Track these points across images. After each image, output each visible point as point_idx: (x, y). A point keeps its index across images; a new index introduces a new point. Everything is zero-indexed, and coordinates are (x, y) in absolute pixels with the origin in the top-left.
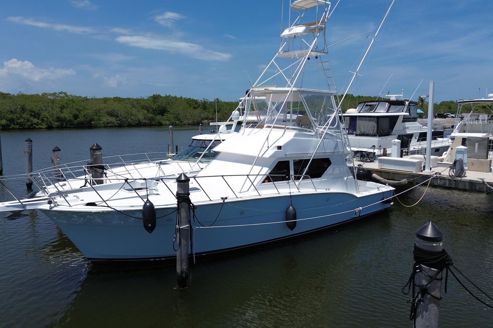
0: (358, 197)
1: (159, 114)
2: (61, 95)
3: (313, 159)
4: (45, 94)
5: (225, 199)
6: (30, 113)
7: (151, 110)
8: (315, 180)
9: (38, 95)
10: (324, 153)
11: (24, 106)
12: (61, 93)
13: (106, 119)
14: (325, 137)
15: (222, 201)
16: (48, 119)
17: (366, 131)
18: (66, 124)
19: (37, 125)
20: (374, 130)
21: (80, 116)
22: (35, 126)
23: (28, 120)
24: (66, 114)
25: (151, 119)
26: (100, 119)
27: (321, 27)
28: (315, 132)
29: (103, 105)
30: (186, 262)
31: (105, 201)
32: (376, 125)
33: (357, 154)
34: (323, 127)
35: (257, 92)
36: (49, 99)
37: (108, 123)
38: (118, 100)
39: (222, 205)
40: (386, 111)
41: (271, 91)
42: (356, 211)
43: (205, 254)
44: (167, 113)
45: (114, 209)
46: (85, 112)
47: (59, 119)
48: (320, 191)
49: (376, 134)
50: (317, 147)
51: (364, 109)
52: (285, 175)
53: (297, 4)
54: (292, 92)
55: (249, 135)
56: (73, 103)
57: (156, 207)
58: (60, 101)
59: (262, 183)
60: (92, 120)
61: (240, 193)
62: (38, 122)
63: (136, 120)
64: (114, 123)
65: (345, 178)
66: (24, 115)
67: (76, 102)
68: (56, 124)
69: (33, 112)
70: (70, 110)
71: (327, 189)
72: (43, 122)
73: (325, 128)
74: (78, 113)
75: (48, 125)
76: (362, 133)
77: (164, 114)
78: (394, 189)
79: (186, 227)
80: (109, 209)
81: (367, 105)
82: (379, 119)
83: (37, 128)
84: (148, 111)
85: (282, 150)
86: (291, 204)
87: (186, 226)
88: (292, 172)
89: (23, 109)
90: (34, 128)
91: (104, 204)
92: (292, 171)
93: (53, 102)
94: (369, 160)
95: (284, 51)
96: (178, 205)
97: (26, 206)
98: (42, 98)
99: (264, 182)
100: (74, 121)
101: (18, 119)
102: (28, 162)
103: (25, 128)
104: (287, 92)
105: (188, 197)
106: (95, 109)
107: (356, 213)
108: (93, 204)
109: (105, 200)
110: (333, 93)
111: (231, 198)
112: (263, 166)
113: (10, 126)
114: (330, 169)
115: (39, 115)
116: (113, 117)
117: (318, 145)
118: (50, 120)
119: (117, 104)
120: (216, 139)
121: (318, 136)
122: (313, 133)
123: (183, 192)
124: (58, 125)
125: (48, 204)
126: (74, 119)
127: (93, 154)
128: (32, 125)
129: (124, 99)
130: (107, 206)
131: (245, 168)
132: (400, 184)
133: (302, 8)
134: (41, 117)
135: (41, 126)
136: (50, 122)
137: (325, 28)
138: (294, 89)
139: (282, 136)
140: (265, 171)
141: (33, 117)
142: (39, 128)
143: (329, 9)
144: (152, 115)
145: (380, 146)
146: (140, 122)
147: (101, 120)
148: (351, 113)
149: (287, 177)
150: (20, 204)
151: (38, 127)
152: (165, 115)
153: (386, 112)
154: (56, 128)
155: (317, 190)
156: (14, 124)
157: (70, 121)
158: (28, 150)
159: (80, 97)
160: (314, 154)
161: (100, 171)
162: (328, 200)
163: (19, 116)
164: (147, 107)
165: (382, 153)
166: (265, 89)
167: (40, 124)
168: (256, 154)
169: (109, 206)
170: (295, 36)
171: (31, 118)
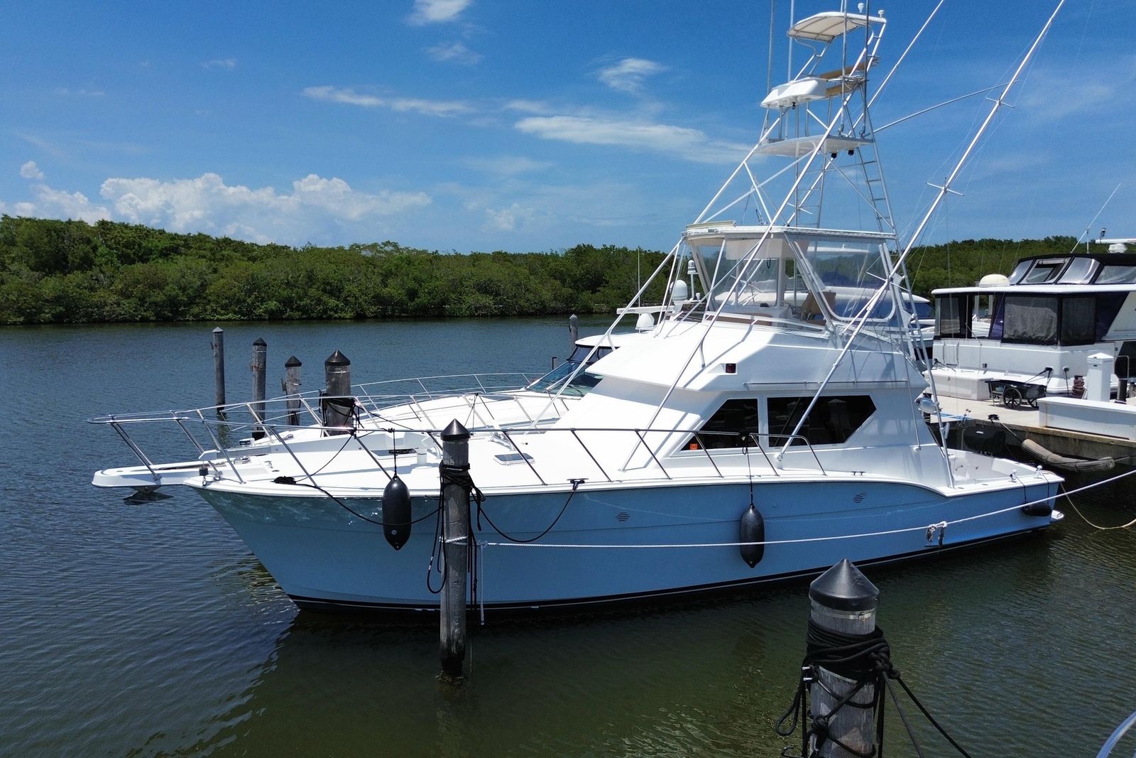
0: (947, 495)
1: (587, 288)
2: (386, 248)
3: (820, 398)
4: (355, 248)
5: (579, 483)
6: (322, 286)
7: (568, 280)
8: (821, 449)
9: (341, 249)
10: (854, 382)
11: (312, 271)
12: (388, 243)
13: (474, 299)
14: (855, 343)
15: (571, 488)
16: (357, 298)
17: (1028, 329)
18: (393, 311)
19: (336, 312)
20: (1049, 329)
21: (420, 294)
22: (332, 313)
23: (319, 301)
24: (394, 290)
25: (570, 300)
26: (461, 299)
27: (856, 79)
28: (829, 331)
29: (466, 271)
30: (458, 619)
31: (310, 476)
32: (1055, 315)
33: (997, 389)
34: (853, 320)
35: (695, 236)
36: (363, 257)
37: (477, 309)
38: (500, 257)
39: (570, 494)
40: (1088, 281)
41: (722, 234)
42: (929, 531)
43: (537, 607)
44: (604, 286)
45: (326, 492)
46: (432, 284)
47: (378, 299)
48: (833, 476)
49: (1055, 339)
50: (833, 368)
51: (1030, 276)
52: (737, 434)
53: (804, 27)
54: (772, 235)
55: (667, 336)
56: (409, 264)
57: (412, 494)
58: (385, 261)
59: (682, 450)
60: (444, 302)
61: (624, 470)
62: (337, 305)
63: (535, 303)
64: (491, 307)
65: (915, 447)
66: (313, 292)
67: (416, 263)
68: (373, 309)
69: (329, 284)
70: (402, 280)
71: (855, 472)
72: (346, 305)
73: (856, 323)
74: (416, 286)
75: (356, 312)
76: (1018, 336)
77: (598, 289)
78: (1061, 479)
79: (458, 541)
80: (317, 493)
81: (1039, 266)
82: (1064, 300)
83: (336, 318)
84: (563, 282)
85: (736, 374)
86: (752, 504)
87: (458, 539)
88: (763, 427)
89: (311, 278)
90: (330, 318)
91: (308, 481)
92: (763, 425)
93: (370, 262)
94: (1030, 403)
95: (770, 140)
96: (442, 490)
97: (161, 477)
98: (350, 255)
99: (687, 447)
100: (409, 304)
101: (301, 299)
102: (256, 387)
103: (313, 318)
104: (759, 235)
105: (463, 474)
106: (451, 277)
107: (929, 536)
108: (288, 481)
109: (310, 474)
110: (887, 237)
111: (595, 481)
112: (688, 410)
113: (283, 314)
114: (870, 423)
115: (340, 290)
116: (488, 296)
117: (836, 364)
118: (361, 300)
119: (497, 268)
120: (601, 345)
121: (839, 342)
122: (825, 335)
123: (452, 462)
124: (375, 312)
125: (201, 475)
126: (408, 300)
127: (331, 374)
128: (325, 311)
129: (514, 256)
130: (313, 485)
131: (640, 414)
132: (1092, 469)
133: (821, 37)
134: (343, 295)
135: (343, 315)
136: (360, 304)
137: (866, 81)
138: (778, 229)
139: (743, 340)
140: (693, 421)
141: (328, 295)
142: (338, 319)
143: (880, 36)
144: (570, 291)
145: (1066, 370)
146: (545, 307)
147: (464, 302)
148: (991, 286)
149: (743, 438)
150: (150, 472)
151: (336, 315)
152: (599, 291)
153: (1089, 284)
154: (371, 318)
155: (826, 473)
156: (292, 310)
157: (400, 303)
158: (257, 363)
159: (425, 252)
160: (823, 384)
161: (345, 410)
162: (858, 499)
163: (301, 291)
164: (561, 273)
165: (1071, 387)
166: (709, 231)
167: (342, 310)
168: (669, 382)
169: (318, 485)
170: (794, 103)
171: (325, 298)
